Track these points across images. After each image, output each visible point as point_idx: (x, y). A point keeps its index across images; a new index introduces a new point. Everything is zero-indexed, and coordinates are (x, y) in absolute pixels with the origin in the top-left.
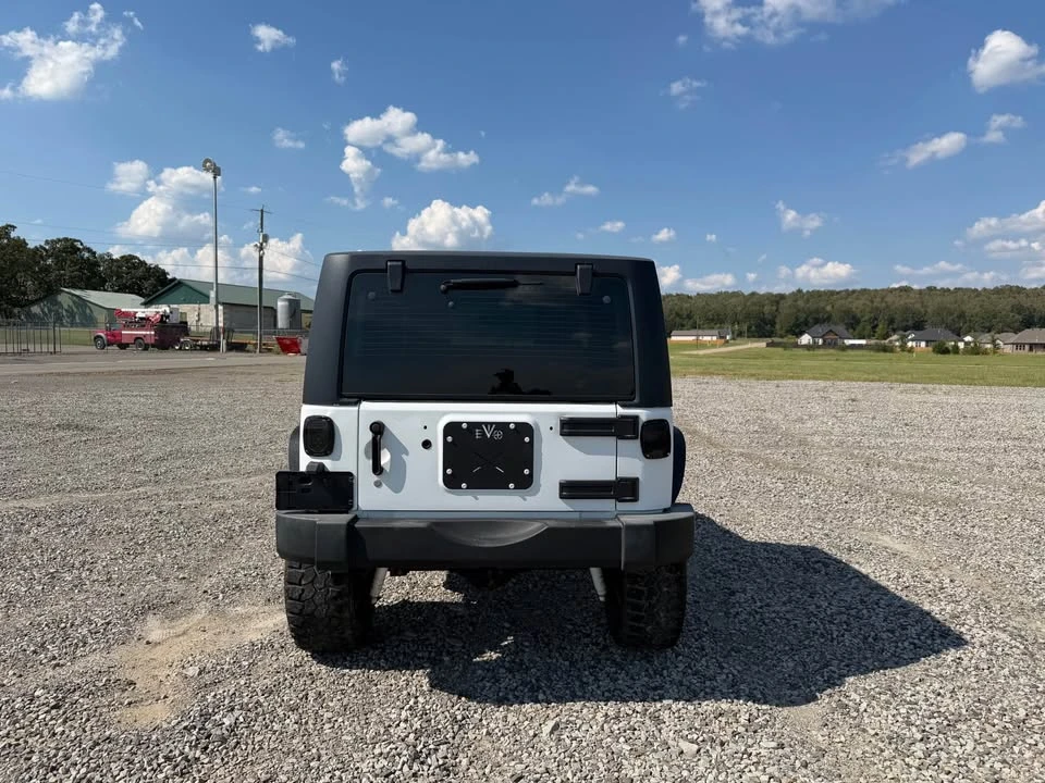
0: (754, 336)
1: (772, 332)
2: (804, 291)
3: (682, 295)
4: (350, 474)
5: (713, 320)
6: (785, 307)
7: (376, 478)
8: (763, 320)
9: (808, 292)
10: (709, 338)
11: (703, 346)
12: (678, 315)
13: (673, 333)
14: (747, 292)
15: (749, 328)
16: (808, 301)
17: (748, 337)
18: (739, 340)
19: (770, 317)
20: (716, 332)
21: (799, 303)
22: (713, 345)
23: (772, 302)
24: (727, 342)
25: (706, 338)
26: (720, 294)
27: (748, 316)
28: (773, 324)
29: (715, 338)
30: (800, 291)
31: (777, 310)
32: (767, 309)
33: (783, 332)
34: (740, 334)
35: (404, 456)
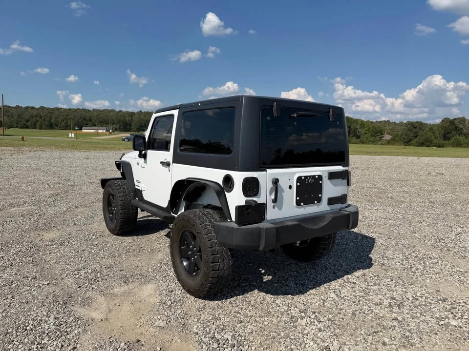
0: (122, 131)
1: (130, 129)
2: (143, 111)
3: (85, 109)
4: (265, 203)
5: (102, 122)
6: (135, 118)
7: (273, 204)
8: (126, 123)
9: (144, 112)
10: (102, 131)
11: (99, 135)
12: (84, 119)
13: (83, 128)
14: (117, 110)
15: (120, 126)
16: (145, 116)
17: (120, 131)
18: (116, 132)
19: (129, 122)
20: (105, 128)
21: (141, 116)
22: (104, 135)
23: (129, 115)
24: (111, 133)
25: (100, 131)
26: (104, 110)
27: (119, 122)
28: (130, 125)
29: (104, 131)
30: (141, 111)
31: (132, 119)
32: (127, 119)
33: (135, 129)
34: (116, 130)
35: (283, 193)
